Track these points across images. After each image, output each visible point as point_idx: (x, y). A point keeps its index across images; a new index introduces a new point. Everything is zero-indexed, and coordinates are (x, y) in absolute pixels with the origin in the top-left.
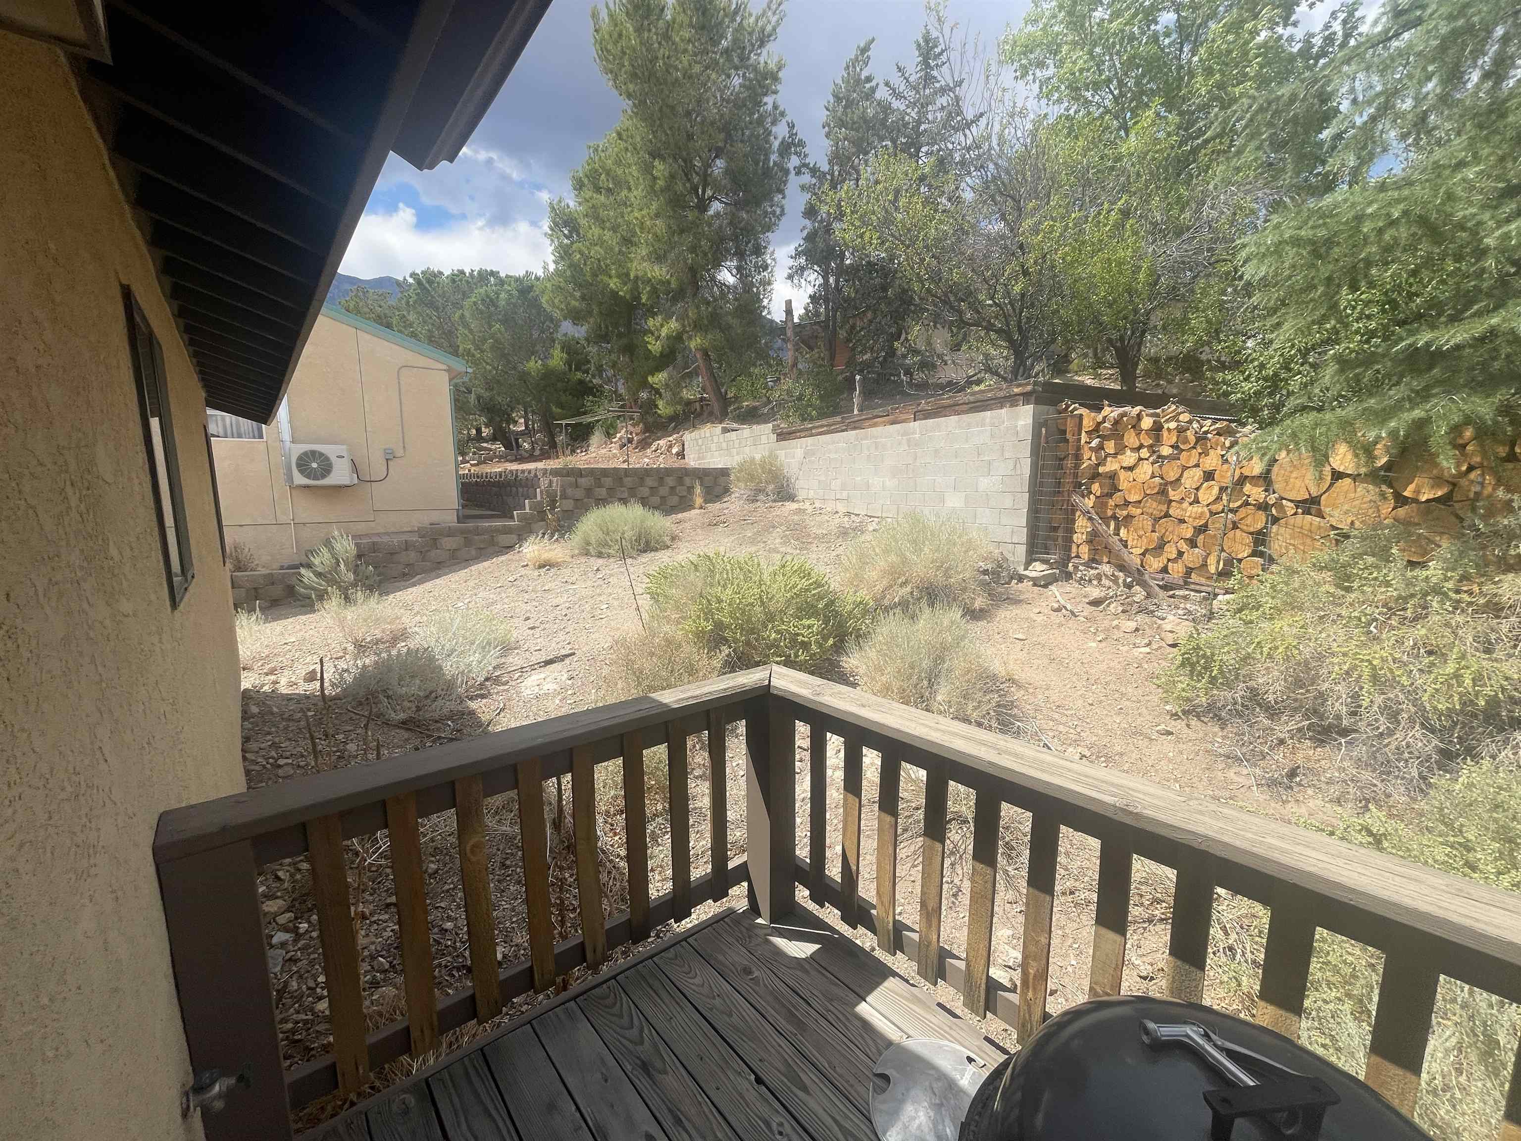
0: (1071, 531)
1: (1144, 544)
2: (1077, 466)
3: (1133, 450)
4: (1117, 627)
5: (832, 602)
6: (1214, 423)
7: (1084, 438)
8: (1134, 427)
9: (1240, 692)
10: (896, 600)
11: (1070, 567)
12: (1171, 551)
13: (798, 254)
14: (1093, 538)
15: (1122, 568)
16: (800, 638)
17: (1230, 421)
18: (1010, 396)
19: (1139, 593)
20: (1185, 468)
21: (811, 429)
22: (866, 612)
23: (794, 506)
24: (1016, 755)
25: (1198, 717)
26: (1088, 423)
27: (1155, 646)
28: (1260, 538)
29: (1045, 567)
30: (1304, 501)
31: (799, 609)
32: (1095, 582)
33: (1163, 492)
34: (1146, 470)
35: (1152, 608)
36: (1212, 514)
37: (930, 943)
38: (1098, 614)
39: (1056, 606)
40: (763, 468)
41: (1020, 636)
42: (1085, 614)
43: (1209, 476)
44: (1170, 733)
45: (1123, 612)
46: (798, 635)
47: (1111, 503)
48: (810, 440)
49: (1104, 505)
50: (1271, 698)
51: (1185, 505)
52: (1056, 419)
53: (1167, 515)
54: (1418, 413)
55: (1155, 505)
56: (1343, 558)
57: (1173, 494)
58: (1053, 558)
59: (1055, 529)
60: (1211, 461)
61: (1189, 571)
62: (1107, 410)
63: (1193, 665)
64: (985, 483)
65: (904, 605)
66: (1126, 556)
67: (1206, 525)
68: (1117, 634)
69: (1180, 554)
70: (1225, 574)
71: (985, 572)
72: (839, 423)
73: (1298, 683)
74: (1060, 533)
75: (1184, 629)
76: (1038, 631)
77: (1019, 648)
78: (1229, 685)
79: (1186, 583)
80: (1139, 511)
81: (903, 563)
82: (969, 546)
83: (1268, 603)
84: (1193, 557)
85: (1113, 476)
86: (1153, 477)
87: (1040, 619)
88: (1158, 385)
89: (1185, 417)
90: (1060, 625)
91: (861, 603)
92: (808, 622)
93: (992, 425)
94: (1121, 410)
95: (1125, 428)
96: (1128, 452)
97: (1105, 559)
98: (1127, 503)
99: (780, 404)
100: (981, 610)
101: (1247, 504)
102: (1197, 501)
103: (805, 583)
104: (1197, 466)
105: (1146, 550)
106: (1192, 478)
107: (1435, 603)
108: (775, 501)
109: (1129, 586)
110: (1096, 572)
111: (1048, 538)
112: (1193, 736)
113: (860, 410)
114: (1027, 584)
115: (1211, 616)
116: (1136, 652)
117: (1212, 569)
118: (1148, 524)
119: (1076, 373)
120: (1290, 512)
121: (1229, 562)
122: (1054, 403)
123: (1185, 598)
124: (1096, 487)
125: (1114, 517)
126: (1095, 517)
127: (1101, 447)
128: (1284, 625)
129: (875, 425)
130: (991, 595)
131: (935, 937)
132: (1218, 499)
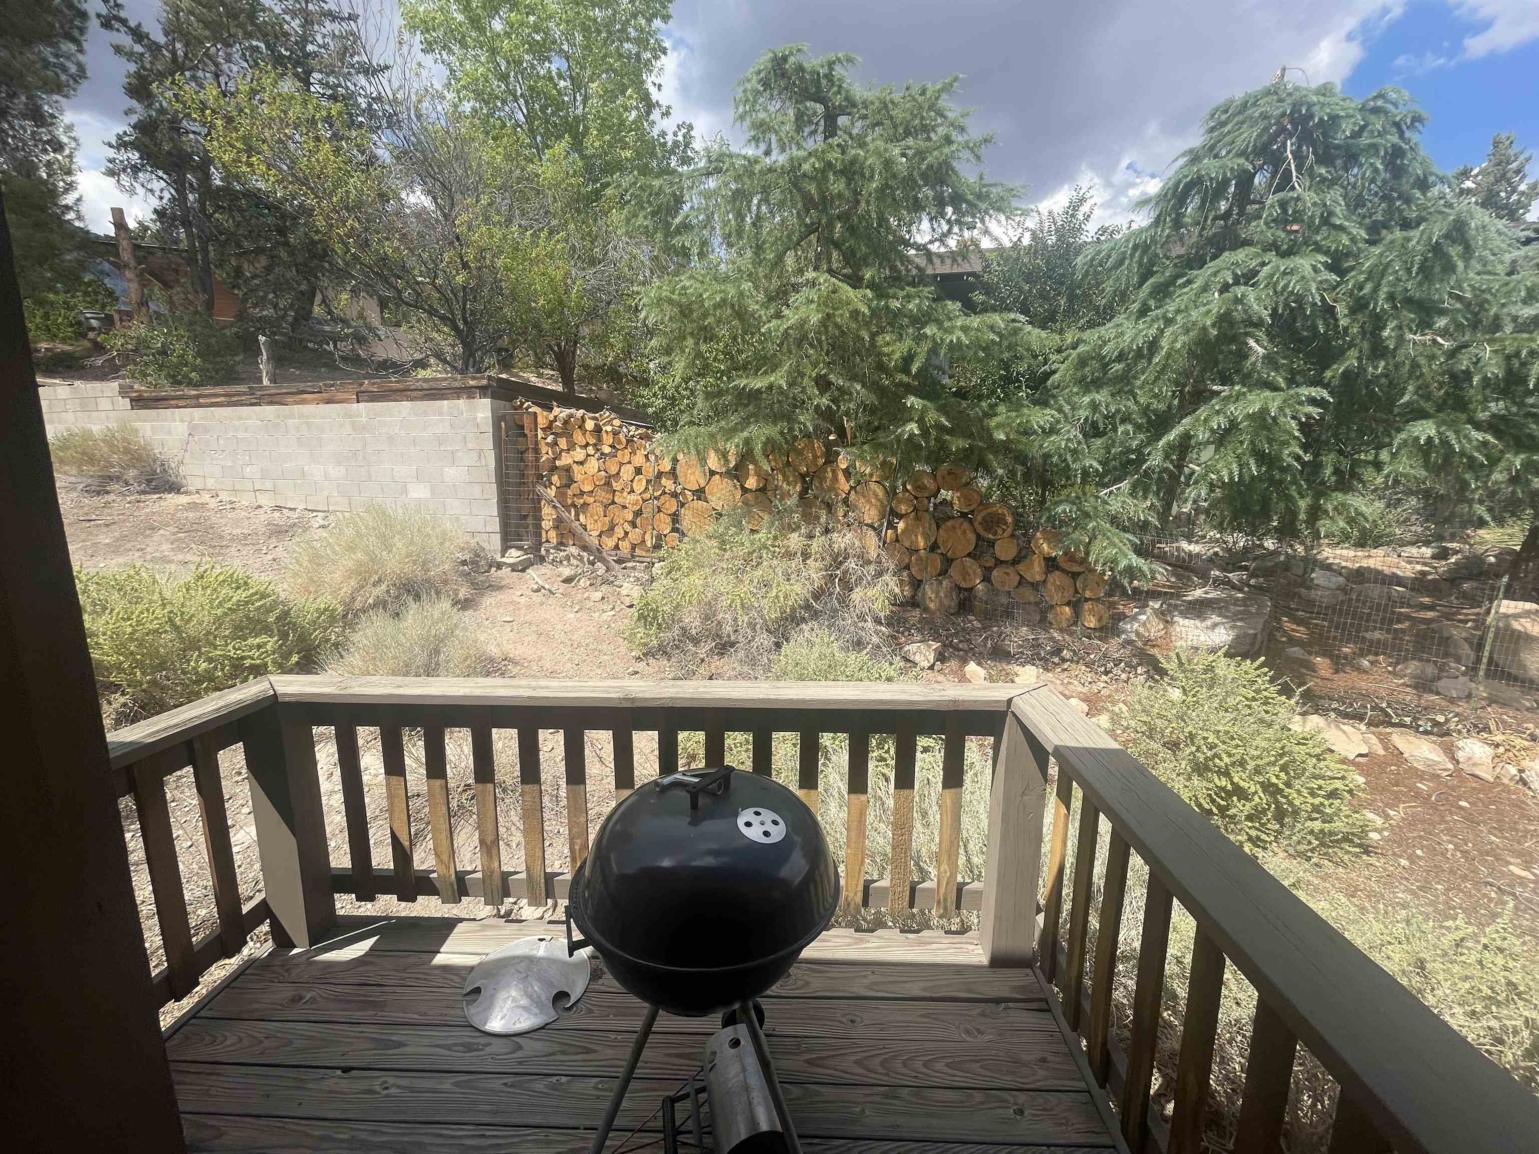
0: (539, 519)
1: (599, 527)
2: (537, 460)
3: (581, 447)
4: (588, 598)
5: (286, 614)
6: (637, 429)
7: (540, 434)
8: (580, 427)
9: (676, 631)
10: (371, 601)
11: (543, 552)
12: (619, 532)
13: (122, 144)
14: (559, 524)
15: (585, 548)
16: (247, 663)
17: (648, 428)
18: (466, 388)
19: (600, 568)
20: (621, 464)
21: (198, 397)
22: (332, 620)
23: (183, 499)
24: (548, 688)
25: (653, 656)
26: (542, 422)
27: (617, 609)
28: (675, 518)
29: (520, 553)
30: (697, 491)
31: (238, 628)
32: (565, 563)
33: (608, 483)
34: (593, 465)
35: (612, 579)
36: (644, 501)
37: (492, 872)
38: (569, 590)
39: (536, 587)
40: (110, 445)
41: (508, 619)
42: (561, 591)
43: (638, 471)
44: (637, 673)
45: (591, 585)
46: (243, 658)
47: (570, 492)
48: (197, 412)
49: (564, 495)
50: (694, 632)
51: (625, 494)
52: (513, 415)
53: (613, 503)
54: (745, 434)
55: (603, 494)
56: (721, 530)
57: (617, 486)
58: (526, 544)
59: (525, 517)
60: (639, 460)
61: (634, 547)
62: (556, 410)
63: (645, 618)
64: (452, 473)
65: (380, 604)
66: (587, 538)
67: (641, 510)
68: (589, 604)
69: (626, 533)
70: (657, 547)
71: (464, 563)
72: (244, 394)
73: (707, 618)
74: (530, 521)
75: (636, 592)
76: (523, 611)
77: (509, 629)
78: (669, 628)
79: (633, 557)
80: (592, 500)
81: (373, 560)
82: (444, 538)
83: (685, 564)
84: (635, 535)
85: (568, 469)
86: (599, 471)
87: (523, 600)
88: (591, 390)
89: (617, 422)
90: (542, 604)
91: (326, 610)
92: (258, 640)
93: (451, 414)
94: (568, 411)
95: (574, 429)
96: (578, 449)
97: (571, 542)
98: (582, 493)
99: (127, 357)
100: (466, 600)
101: (664, 493)
102: (632, 491)
103: (241, 595)
104: (630, 462)
105: (602, 532)
106: (627, 472)
107: (764, 552)
108: (143, 492)
109: (592, 563)
110: (565, 553)
111: (518, 526)
112: (651, 670)
113: (273, 380)
114: (506, 571)
115: (652, 580)
116: (605, 616)
117: (649, 544)
118: (601, 510)
119: (521, 369)
120: (690, 499)
121: (659, 537)
122: (511, 399)
123: (633, 568)
124: (555, 479)
125: (574, 505)
126: (558, 505)
127: (555, 443)
128: (696, 579)
129: (303, 402)
130: (474, 585)
131: (496, 864)
132: (646, 489)
